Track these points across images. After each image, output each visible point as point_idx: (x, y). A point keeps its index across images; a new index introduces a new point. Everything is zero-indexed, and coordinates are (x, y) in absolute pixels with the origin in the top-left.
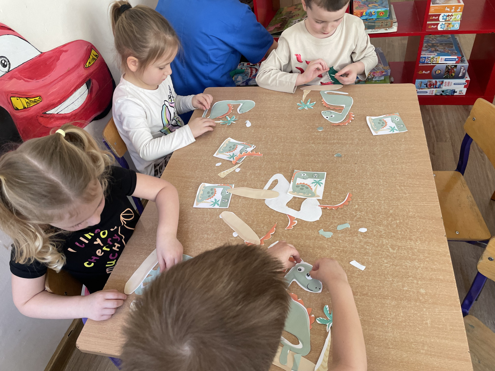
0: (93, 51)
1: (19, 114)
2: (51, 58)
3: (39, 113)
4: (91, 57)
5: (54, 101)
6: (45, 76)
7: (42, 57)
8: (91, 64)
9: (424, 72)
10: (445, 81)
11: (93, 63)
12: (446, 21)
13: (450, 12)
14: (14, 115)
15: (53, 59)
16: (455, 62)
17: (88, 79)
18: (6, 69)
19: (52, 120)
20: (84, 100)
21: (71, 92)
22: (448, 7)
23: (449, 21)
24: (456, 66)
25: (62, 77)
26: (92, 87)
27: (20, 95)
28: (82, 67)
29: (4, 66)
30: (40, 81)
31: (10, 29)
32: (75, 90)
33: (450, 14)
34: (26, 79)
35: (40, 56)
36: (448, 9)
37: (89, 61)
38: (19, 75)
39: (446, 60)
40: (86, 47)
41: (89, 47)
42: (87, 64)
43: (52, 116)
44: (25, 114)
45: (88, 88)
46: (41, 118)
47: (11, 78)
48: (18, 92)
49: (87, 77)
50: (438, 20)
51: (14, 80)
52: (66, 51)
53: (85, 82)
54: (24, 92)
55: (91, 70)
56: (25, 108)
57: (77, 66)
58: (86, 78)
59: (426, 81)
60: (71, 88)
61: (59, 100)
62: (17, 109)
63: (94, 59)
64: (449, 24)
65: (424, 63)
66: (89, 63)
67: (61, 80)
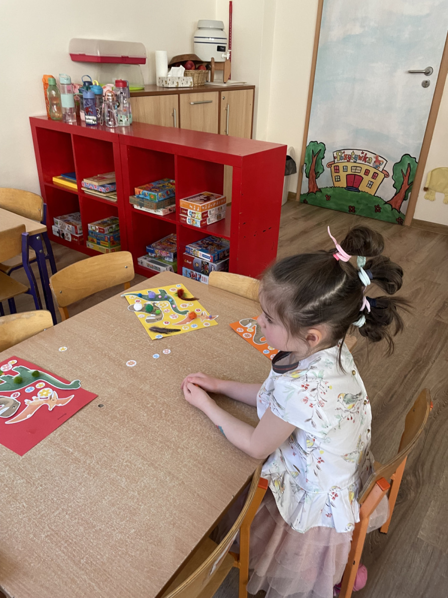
9: (188, 261)
10: (202, 275)
12: (192, 217)
13: (193, 209)
16: (209, 260)
22: (192, 205)
23: (194, 217)
24: (208, 263)
33: (194, 212)
36: (191, 207)
39: (203, 255)
50: (187, 214)
59: (189, 271)
64: (193, 220)
65: (189, 253)
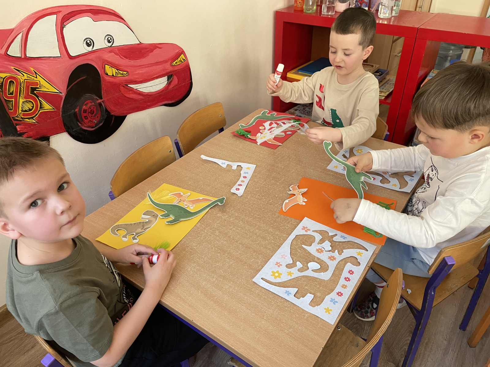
0: (182, 56)
1: (107, 78)
2: (146, 48)
3: (122, 83)
4: (179, 59)
5: (137, 79)
6: (137, 60)
7: (140, 46)
8: (177, 64)
11: (179, 63)
14: (103, 77)
15: (147, 50)
17: (171, 74)
18: (110, 44)
19: (131, 92)
20: (162, 88)
21: (153, 78)
25: (149, 65)
26: (171, 81)
27: (113, 65)
28: (169, 63)
29: (109, 42)
30: (132, 61)
31: (123, 19)
32: (156, 78)
34: (121, 56)
35: (138, 44)
37: (176, 61)
38: (118, 52)
40: (177, 51)
41: (180, 52)
42: (174, 63)
43: (132, 89)
44: (112, 80)
45: (168, 80)
46: (123, 87)
47: (110, 52)
48: (112, 63)
49: (171, 72)
51: (113, 54)
52: (160, 48)
53: (168, 75)
54: (117, 65)
55: (176, 68)
56: (113, 75)
57: (165, 62)
58: (169, 73)
60: (154, 75)
61: (141, 80)
62: (107, 74)
63: (181, 61)
67: (148, 67)
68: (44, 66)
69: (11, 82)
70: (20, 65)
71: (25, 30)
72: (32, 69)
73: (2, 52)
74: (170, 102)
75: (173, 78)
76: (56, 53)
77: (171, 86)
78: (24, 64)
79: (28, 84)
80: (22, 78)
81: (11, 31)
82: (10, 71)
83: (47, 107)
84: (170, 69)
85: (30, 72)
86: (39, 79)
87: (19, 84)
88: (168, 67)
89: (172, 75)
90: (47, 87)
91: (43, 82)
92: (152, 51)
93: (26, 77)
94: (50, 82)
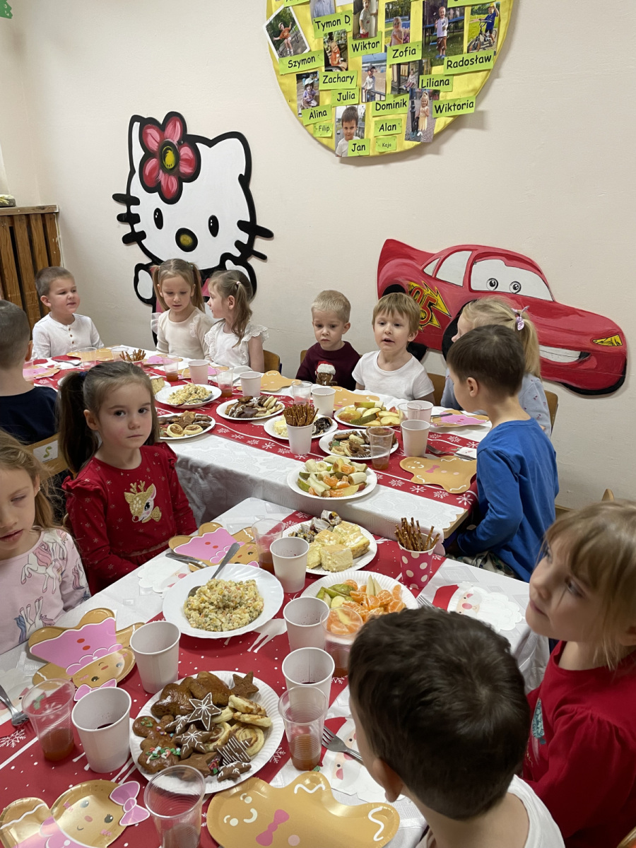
0: (617, 338)
2: (562, 310)
4: (609, 339)
7: (552, 304)
8: (604, 344)
11: (607, 345)
15: (561, 312)
17: (587, 351)
18: (515, 291)
20: (567, 362)
25: (558, 329)
26: (585, 361)
28: (589, 338)
29: (515, 288)
31: (539, 271)
32: (563, 347)
35: (550, 302)
37: (603, 340)
38: (521, 302)
40: (610, 328)
41: (615, 331)
42: (599, 341)
45: (580, 357)
47: (512, 298)
49: (588, 349)
52: (580, 316)
53: (583, 351)
55: (599, 349)
57: (583, 334)
58: (586, 349)
63: (612, 343)
66: (602, 342)
67: (554, 330)
68: (446, 290)
69: (418, 292)
70: (429, 283)
71: (443, 257)
72: (436, 288)
73: (421, 268)
74: (574, 385)
75: (589, 359)
76: (459, 282)
77: (582, 367)
78: (432, 282)
79: (429, 298)
80: (427, 292)
81: (433, 255)
82: (420, 284)
83: (435, 323)
84: (588, 345)
85: (434, 290)
86: (439, 299)
87: (422, 295)
88: (586, 342)
89: (589, 354)
90: (441, 307)
91: (440, 302)
92: (567, 315)
93: (429, 293)
94: (446, 304)
